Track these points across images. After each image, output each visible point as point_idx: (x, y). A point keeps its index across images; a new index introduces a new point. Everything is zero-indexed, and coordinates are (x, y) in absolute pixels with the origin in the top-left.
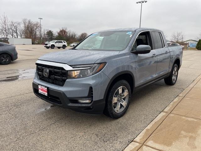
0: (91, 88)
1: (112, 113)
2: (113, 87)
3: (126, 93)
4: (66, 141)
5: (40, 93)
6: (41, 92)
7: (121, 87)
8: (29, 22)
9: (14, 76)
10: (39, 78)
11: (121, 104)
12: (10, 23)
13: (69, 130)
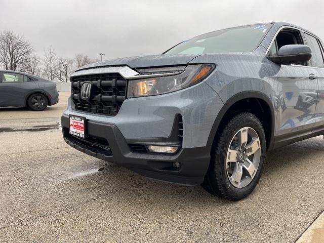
0: (179, 118)
1: (225, 186)
2: (230, 125)
3: (256, 146)
4: (114, 239)
5: (72, 133)
6: (74, 130)
7: (247, 128)
8: (86, 59)
9: (45, 125)
10: (74, 107)
11: (244, 169)
12: (58, 61)
13: (125, 216)
